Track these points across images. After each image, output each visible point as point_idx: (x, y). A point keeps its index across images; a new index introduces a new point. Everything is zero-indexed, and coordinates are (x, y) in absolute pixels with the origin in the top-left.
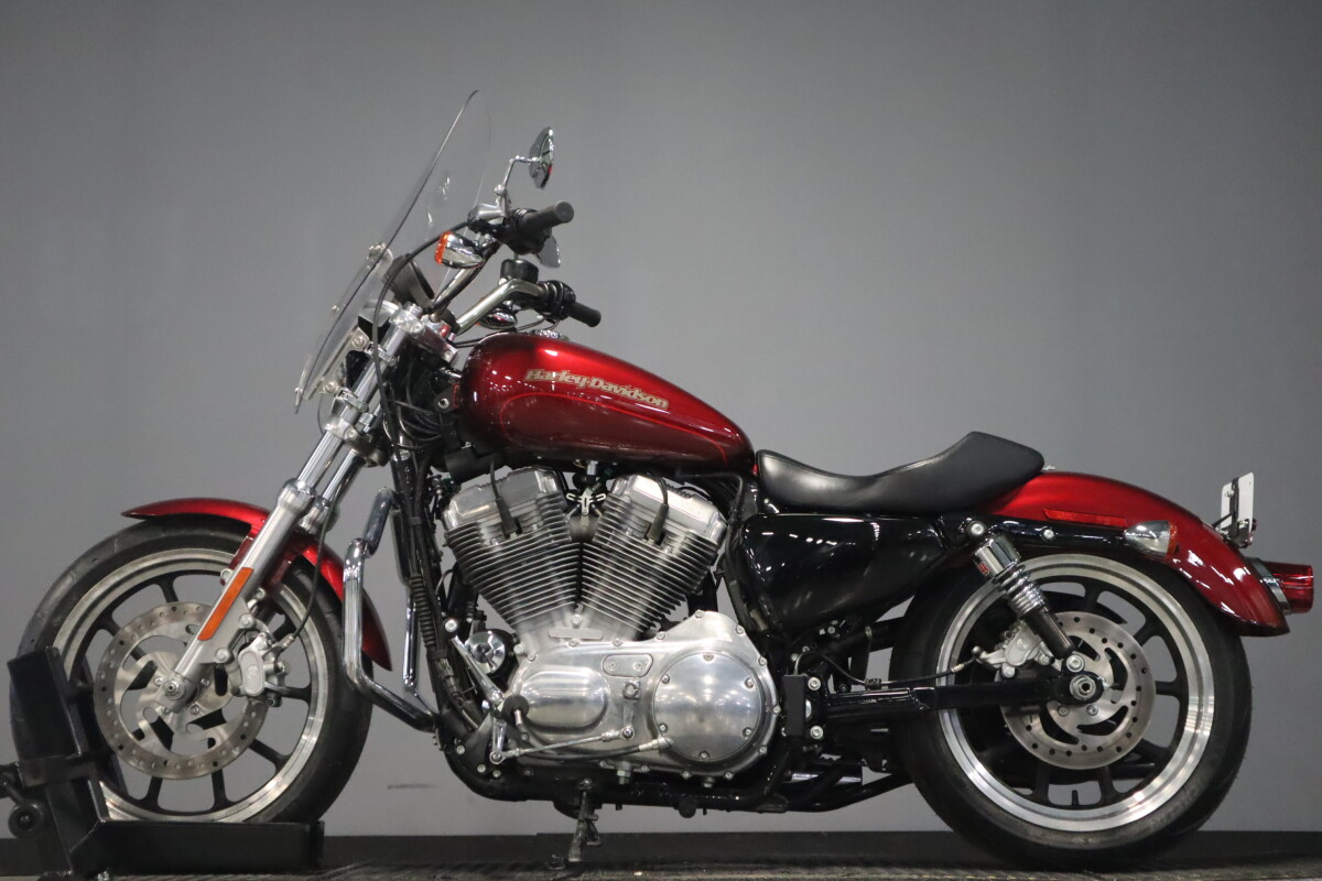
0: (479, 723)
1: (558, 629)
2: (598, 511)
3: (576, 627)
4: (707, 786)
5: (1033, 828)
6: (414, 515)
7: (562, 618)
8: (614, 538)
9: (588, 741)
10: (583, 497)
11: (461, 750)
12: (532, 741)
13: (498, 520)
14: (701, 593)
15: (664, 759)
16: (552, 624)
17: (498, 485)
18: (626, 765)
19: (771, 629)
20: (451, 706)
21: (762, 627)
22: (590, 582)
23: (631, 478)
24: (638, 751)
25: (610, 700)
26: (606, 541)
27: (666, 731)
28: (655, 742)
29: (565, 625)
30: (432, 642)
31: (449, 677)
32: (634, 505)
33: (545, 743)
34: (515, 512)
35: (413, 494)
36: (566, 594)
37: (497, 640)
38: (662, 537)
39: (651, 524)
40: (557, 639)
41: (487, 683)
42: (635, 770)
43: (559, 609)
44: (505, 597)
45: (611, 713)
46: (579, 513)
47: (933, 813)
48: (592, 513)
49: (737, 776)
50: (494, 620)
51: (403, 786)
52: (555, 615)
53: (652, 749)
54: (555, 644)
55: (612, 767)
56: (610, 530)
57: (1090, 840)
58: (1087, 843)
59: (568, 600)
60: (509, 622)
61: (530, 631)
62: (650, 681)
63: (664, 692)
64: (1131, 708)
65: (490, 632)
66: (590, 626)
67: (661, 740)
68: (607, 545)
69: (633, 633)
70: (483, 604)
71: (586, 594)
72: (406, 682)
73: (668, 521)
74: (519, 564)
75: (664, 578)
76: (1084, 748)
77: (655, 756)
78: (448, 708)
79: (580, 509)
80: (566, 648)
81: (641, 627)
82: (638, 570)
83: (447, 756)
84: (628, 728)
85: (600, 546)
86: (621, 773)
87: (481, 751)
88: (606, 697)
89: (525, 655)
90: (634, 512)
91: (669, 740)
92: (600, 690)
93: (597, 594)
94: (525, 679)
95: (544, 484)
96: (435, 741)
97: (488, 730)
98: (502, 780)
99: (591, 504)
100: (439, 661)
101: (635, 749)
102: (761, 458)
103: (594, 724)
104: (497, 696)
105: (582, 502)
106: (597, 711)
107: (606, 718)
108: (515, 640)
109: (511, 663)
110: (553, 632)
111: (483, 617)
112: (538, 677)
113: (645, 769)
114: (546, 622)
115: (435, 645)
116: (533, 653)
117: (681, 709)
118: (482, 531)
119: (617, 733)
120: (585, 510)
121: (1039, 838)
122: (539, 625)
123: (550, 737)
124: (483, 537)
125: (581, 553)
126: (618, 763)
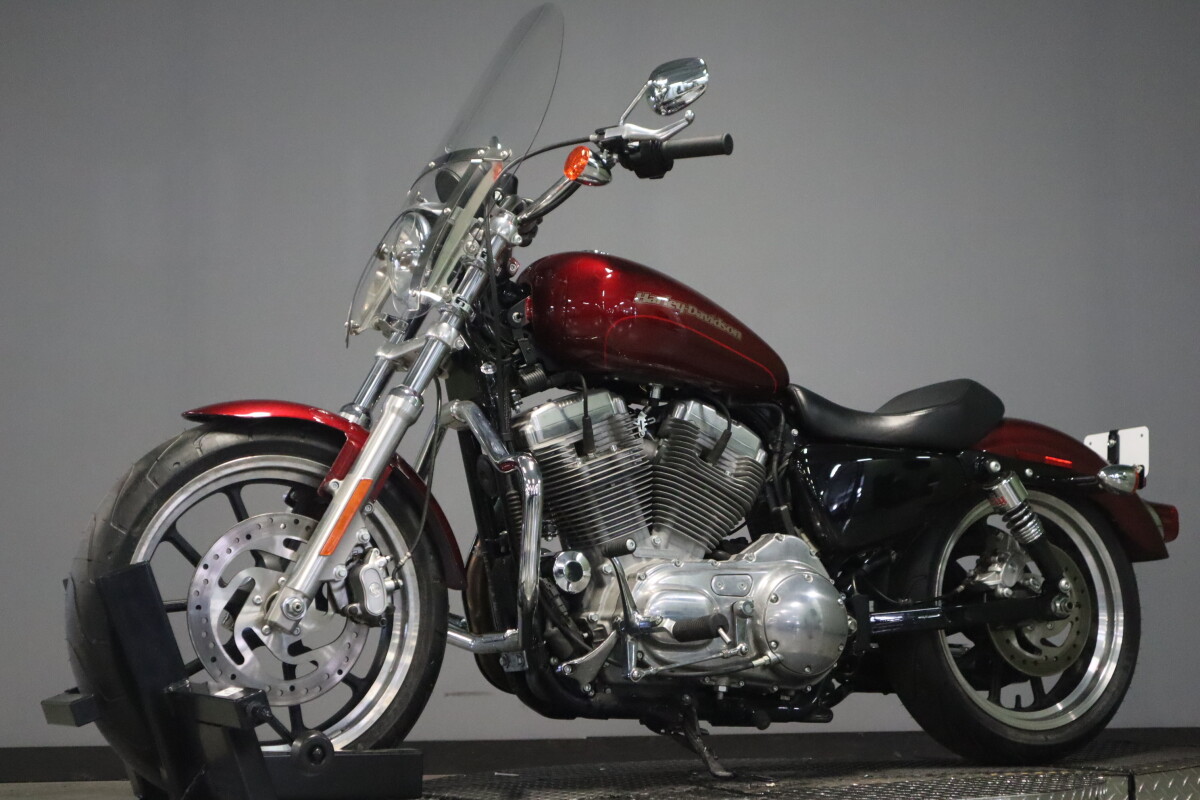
1: (642, 549)
3: (657, 547)
5: (1009, 729)
7: (643, 539)
10: (638, 420)
12: (647, 659)
15: (766, 675)
18: (728, 681)
24: (752, 667)
27: (776, 647)
28: (764, 659)
29: (647, 545)
40: (639, 558)
42: (734, 686)
47: (909, 715)
51: (459, 694)
52: (637, 537)
57: (1049, 737)
58: (1047, 739)
66: (667, 547)
67: (770, 656)
76: (1046, 658)
84: (742, 645)
86: (722, 689)
101: (750, 665)
105: (638, 424)
110: (637, 552)
113: (743, 684)
119: (736, 651)
120: (642, 432)
126: (720, 679)
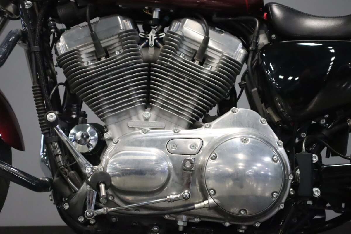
0: (79, 187)
1: (135, 121)
2: (160, 45)
3: (147, 120)
4: (241, 231)
6: (34, 45)
7: (137, 114)
8: (173, 59)
9: (157, 201)
10: (150, 35)
11: (67, 206)
12: (116, 200)
13: (93, 49)
14: (229, 98)
15: (213, 214)
16: (130, 118)
17: (93, 26)
18: (184, 217)
19: (283, 121)
20: (60, 175)
21: (276, 119)
22: (156, 90)
23: (182, 20)
24: (194, 208)
25: (172, 171)
26: (167, 61)
27: (214, 194)
28: (206, 202)
29: (139, 119)
30: (47, 131)
31: (58, 155)
32: (185, 38)
33: (127, 203)
34: (104, 44)
35: (34, 31)
36: (140, 98)
37: (93, 130)
38: (204, 59)
39: (196, 51)
40: (133, 128)
41: (82, 160)
42: (190, 221)
43: (135, 108)
44: (99, 104)
45: (173, 180)
46: (147, 46)
48: (156, 46)
49: (262, 224)
50: (92, 117)
52: (132, 112)
53: (204, 207)
54: (131, 132)
55: (174, 219)
56: (170, 53)
59: (141, 102)
60: (100, 117)
61: (115, 123)
62: (201, 158)
63: (211, 165)
65: (88, 125)
66: (156, 120)
67: (211, 201)
68: (168, 63)
69: (185, 124)
70: (85, 107)
71: (153, 98)
72: (42, 157)
73: (208, 49)
74: (107, 77)
75: (207, 85)
77: (206, 212)
78: (58, 176)
79: (148, 42)
80: (140, 135)
81: (191, 120)
82: (189, 81)
83: (58, 209)
84: (186, 193)
85: (162, 64)
86: (180, 223)
87: (80, 206)
88: (169, 169)
89: (111, 139)
90: (185, 43)
91: (216, 200)
92: (165, 163)
93: (161, 97)
94: (111, 156)
95: (124, 25)
96: (51, 198)
97: (84, 192)
98: (96, 226)
99: (155, 40)
100: (52, 144)
101: (191, 207)
102: (271, 6)
103: (162, 188)
104: (90, 169)
105: (150, 38)
106: (163, 179)
107: (169, 184)
108: (106, 130)
109: (102, 145)
110: (130, 124)
111: (85, 115)
112: (120, 155)
113: (197, 220)
114: (126, 117)
115: (49, 133)
116: (116, 138)
117: (222, 177)
118: (83, 56)
119: (178, 196)
120: (152, 43)
122: (121, 119)
123: (129, 198)
124: (83, 60)
125: (149, 70)
126: (178, 216)
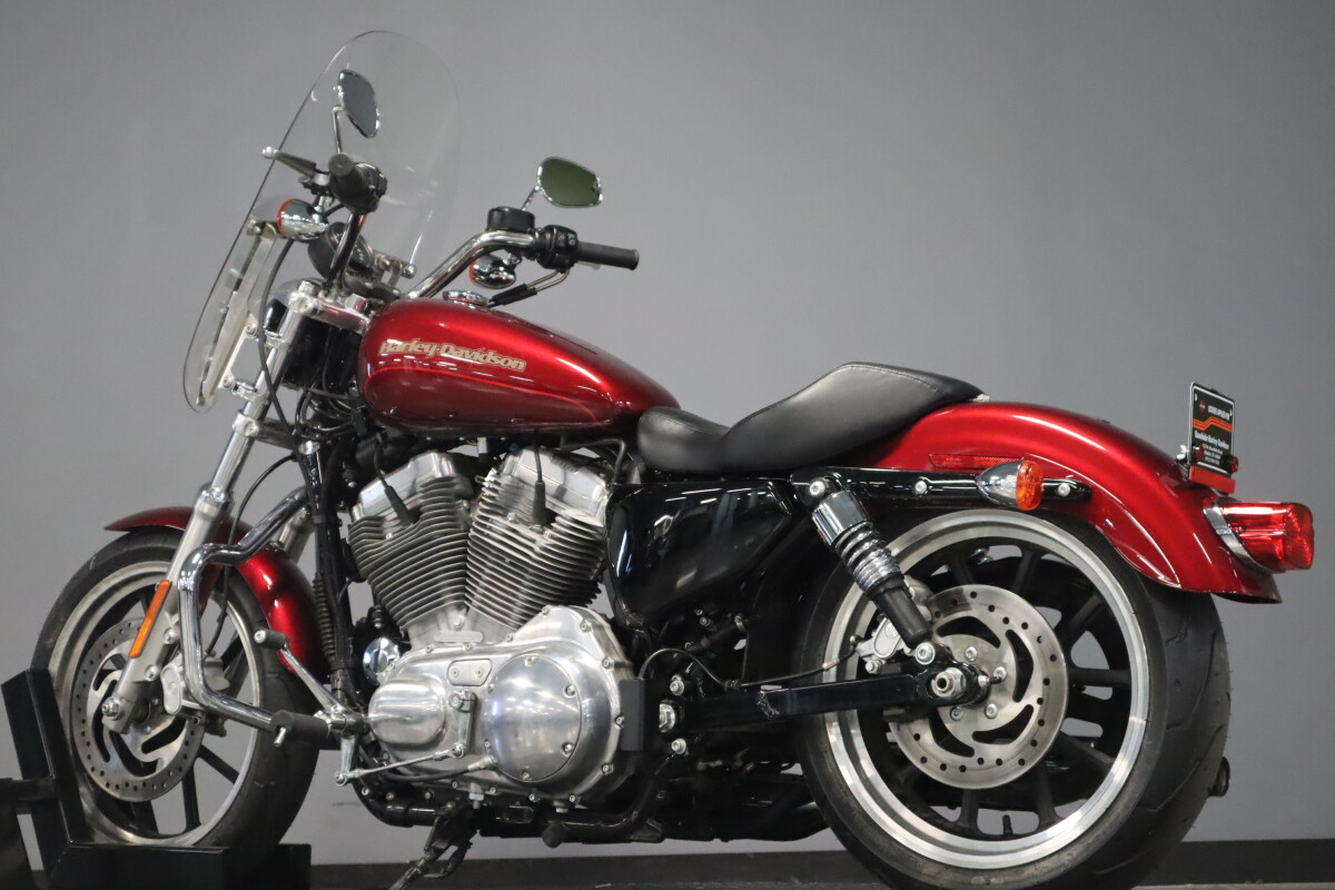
1: (443, 632)
3: (458, 629)
7: (446, 619)
9: (421, 760)
12: (392, 759)
15: (501, 779)
16: (438, 626)
18: (475, 786)
24: (467, 771)
25: (451, 713)
29: (449, 627)
32: (521, 485)
36: (451, 592)
42: (486, 793)
43: (444, 610)
52: (440, 617)
55: (466, 789)
61: (419, 636)
64: (1037, 708)
66: (472, 628)
67: (486, 758)
76: (981, 761)
86: (473, 796)
88: (445, 709)
90: (522, 492)
91: (493, 758)
103: (434, 742)
106: (438, 725)
113: (493, 791)
114: (434, 625)
118: (385, 525)
121: (933, 877)
122: (427, 628)
124: (386, 532)
126: (468, 784)
